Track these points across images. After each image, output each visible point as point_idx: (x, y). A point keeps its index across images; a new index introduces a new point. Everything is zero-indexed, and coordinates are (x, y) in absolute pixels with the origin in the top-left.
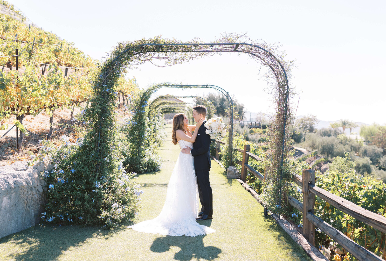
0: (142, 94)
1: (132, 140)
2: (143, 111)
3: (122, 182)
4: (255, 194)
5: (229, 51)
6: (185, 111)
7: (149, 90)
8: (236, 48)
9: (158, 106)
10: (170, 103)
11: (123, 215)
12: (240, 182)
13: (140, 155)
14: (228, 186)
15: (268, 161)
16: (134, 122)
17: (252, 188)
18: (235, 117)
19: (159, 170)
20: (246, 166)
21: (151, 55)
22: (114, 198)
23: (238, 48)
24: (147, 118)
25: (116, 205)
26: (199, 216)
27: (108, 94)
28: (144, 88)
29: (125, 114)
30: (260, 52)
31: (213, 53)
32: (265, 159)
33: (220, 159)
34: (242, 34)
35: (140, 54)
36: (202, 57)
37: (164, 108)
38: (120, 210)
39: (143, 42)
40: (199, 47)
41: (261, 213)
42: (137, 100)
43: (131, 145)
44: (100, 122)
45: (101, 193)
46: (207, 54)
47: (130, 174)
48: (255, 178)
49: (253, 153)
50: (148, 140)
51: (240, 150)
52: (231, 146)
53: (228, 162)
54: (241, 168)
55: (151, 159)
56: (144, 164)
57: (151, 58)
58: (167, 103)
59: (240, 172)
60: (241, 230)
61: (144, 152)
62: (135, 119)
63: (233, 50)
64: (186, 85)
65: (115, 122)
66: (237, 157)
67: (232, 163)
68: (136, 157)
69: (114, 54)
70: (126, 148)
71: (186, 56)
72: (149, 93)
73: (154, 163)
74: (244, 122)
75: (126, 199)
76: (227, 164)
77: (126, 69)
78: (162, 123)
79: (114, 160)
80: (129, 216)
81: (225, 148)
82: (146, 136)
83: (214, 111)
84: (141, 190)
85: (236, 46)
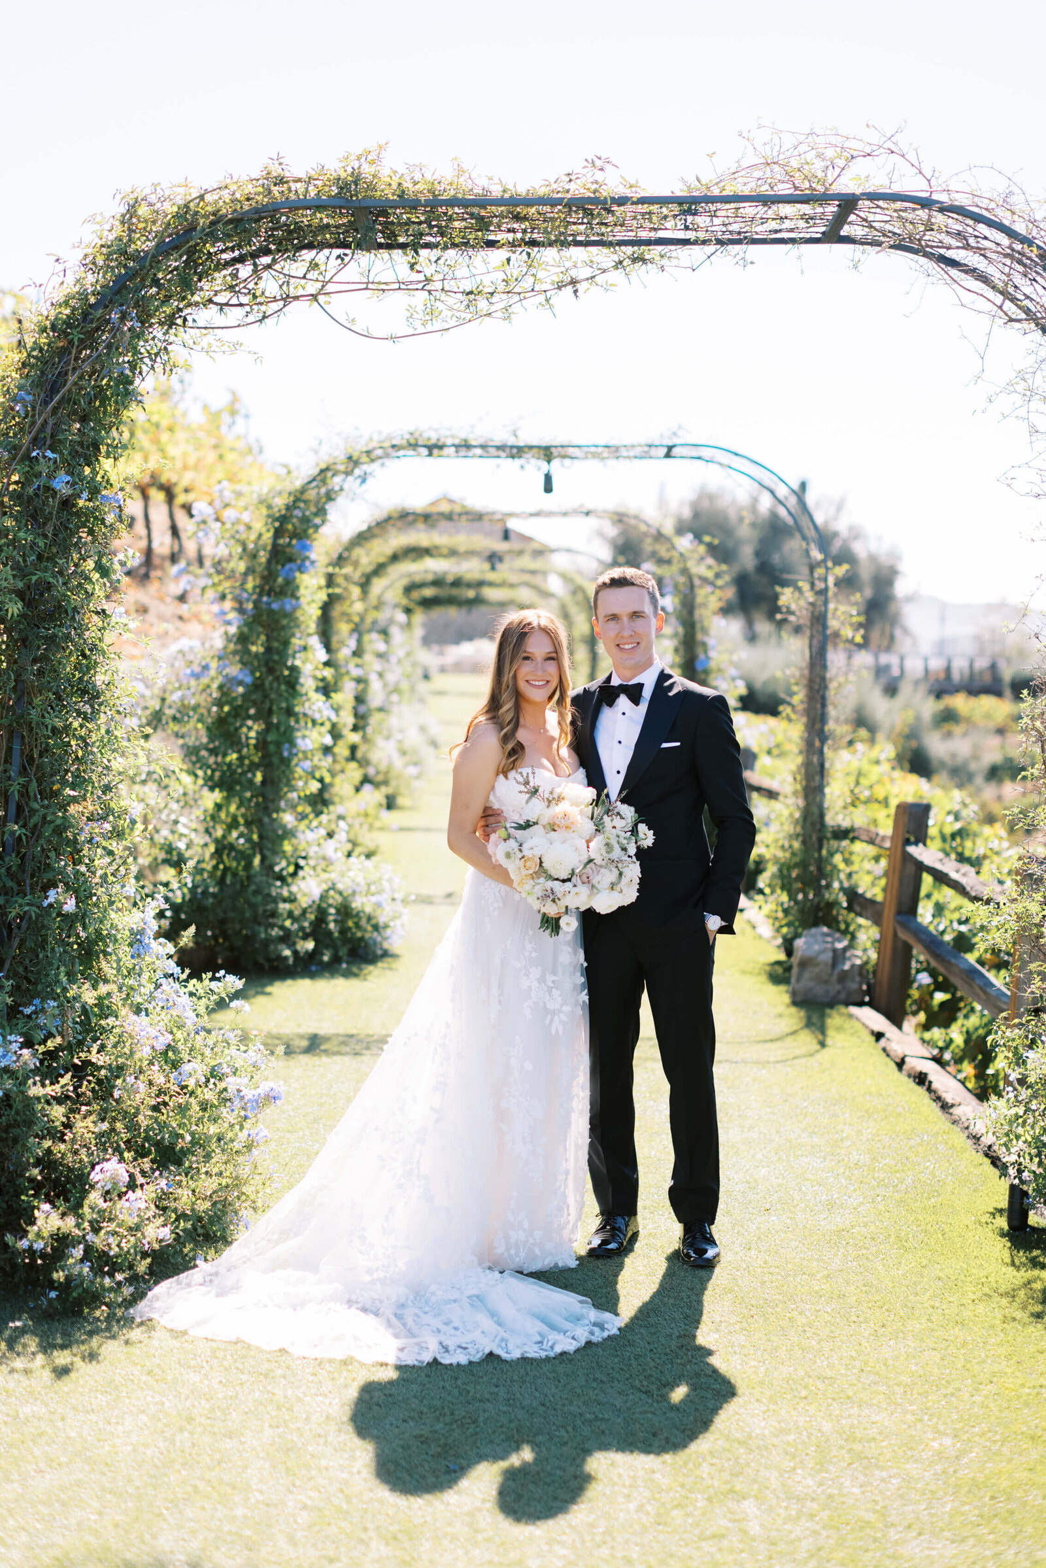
0: (280, 502)
1: (221, 777)
2: (288, 604)
3: (152, 1031)
4: (958, 1100)
5: (792, 241)
6: (545, 594)
7: (323, 472)
8: (840, 219)
9: (379, 570)
10: (453, 553)
11: (158, 1233)
12: (867, 1027)
13: (271, 867)
14: (798, 1052)
15: (1034, 908)
16: (234, 670)
17: (938, 1060)
18: (837, 635)
19: (386, 954)
20: (906, 927)
21: (322, 268)
22: (105, 1126)
23: (851, 224)
24: (315, 642)
25: (112, 1170)
27: (67, 504)
28: (293, 466)
29: (181, 618)
30: (986, 243)
32: (1015, 896)
34: (875, 138)
35: (255, 265)
36: (633, 275)
37: (417, 579)
38: (140, 1201)
39: (270, 192)
40: (610, 219)
41: (993, 1214)
42: (253, 536)
43: (218, 807)
44: (18, 676)
45: (29, 1102)
46: (664, 262)
47: (207, 982)
48: (961, 999)
49: (947, 855)
50: (317, 775)
51: (868, 831)
52: (815, 810)
53: (796, 908)
54: (879, 944)
55: (340, 886)
56: (295, 920)
57: (323, 286)
58: (434, 552)
59: (870, 967)
60: (866, 1322)
61: (295, 850)
62: (239, 647)
63: (823, 233)
64: (544, 444)
65: (110, 672)
66: (855, 877)
67: (821, 914)
68: (249, 878)
69: (101, 263)
70: (184, 825)
71: (534, 271)
72: (323, 490)
73: (354, 912)
74: (902, 659)
75: (181, 1132)
76: (791, 918)
77: (171, 354)
78: (409, 669)
79: (105, 899)
80: (194, 1235)
81: (783, 819)
82: (304, 752)
83: (720, 599)
84: (271, 1084)
85: (836, 209)
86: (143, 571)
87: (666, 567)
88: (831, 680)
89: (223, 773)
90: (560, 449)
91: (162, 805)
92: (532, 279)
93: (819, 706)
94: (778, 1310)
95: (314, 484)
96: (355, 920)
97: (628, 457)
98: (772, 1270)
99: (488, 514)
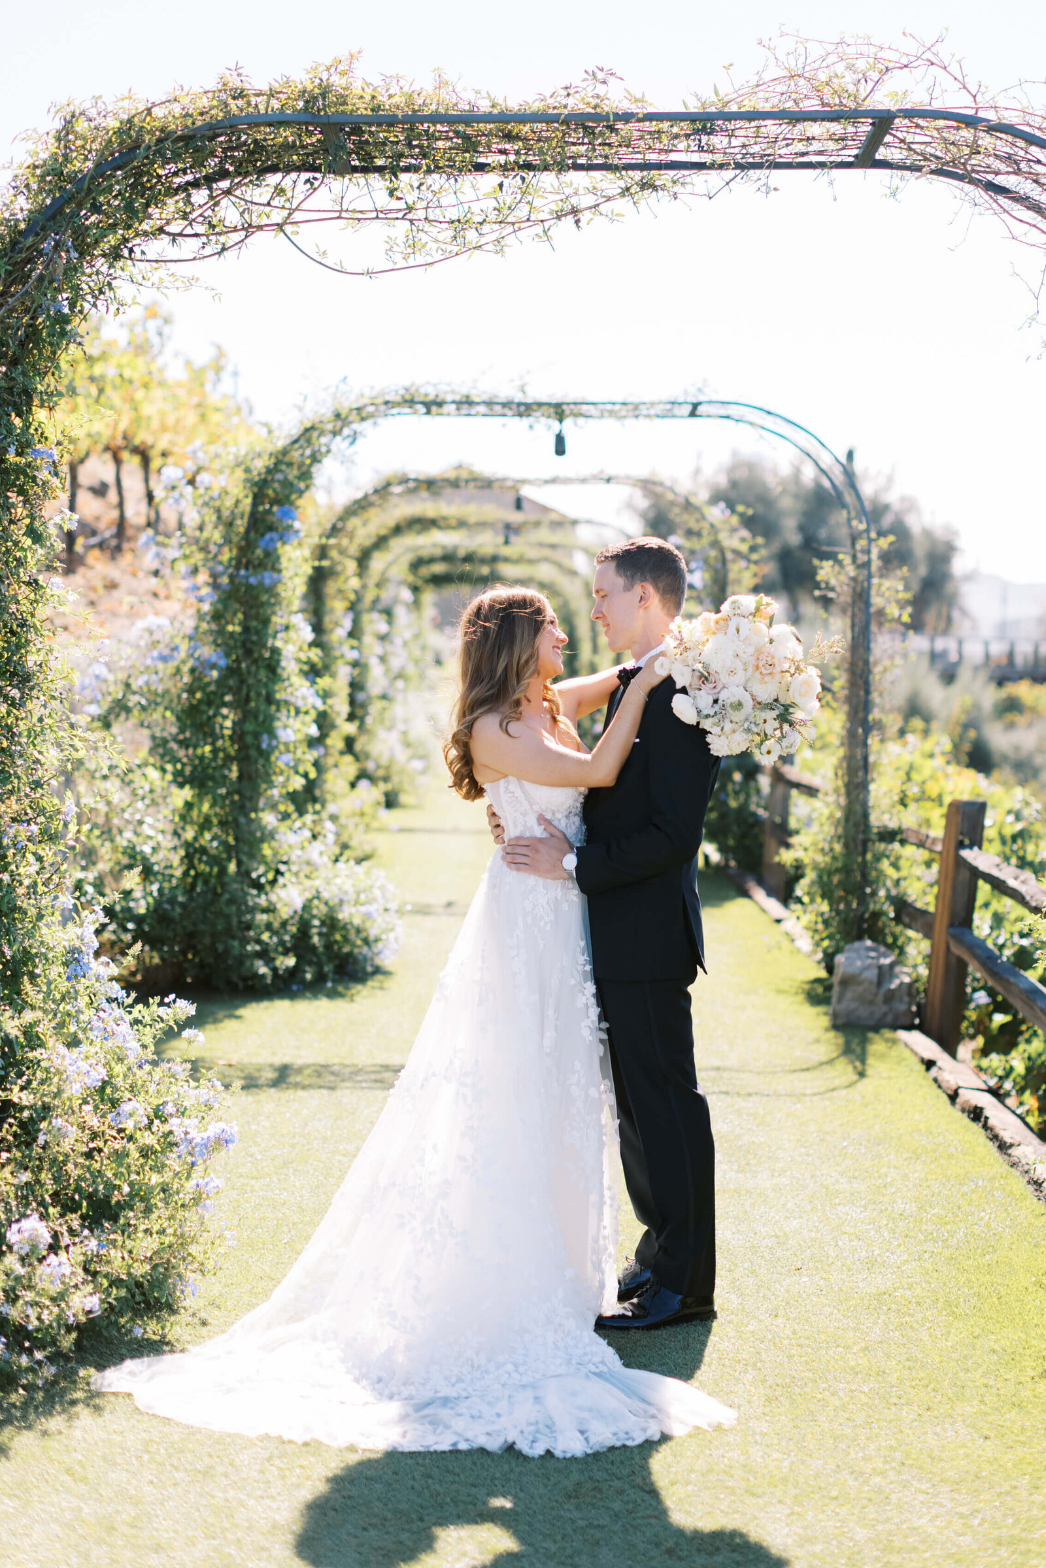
0: (260, 465)
1: (193, 773)
2: (268, 577)
3: (84, 1066)
4: (1017, 1139)
5: (822, 165)
7: (308, 432)
8: (875, 141)
9: (381, 542)
10: (462, 524)
11: (86, 1302)
12: (916, 1054)
13: (248, 873)
14: (837, 1082)
16: (207, 652)
17: (995, 1092)
18: (881, 613)
19: (377, 971)
20: (960, 941)
21: (289, 194)
22: (26, 1177)
23: (887, 145)
24: (300, 621)
26: (623, 1297)
28: (274, 425)
30: (1039, 169)
31: (714, 178)
33: (785, 894)
34: (912, 48)
35: (212, 190)
36: (642, 205)
37: (425, 553)
38: (63, 1266)
39: (227, 105)
40: (614, 139)
42: (229, 502)
43: (189, 806)
46: (677, 188)
47: (154, 1008)
48: (1023, 1021)
49: (1007, 859)
50: (301, 770)
51: (917, 833)
52: (858, 808)
53: (837, 919)
54: (930, 960)
55: (325, 895)
56: (274, 932)
57: (290, 214)
58: (442, 523)
59: (921, 986)
60: (908, 1404)
61: (275, 854)
62: (214, 627)
63: (856, 156)
64: (554, 401)
65: (43, 652)
66: (903, 884)
67: (865, 926)
68: (223, 885)
69: (35, 187)
70: (151, 826)
71: (530, 198)
72: (308, 452)
73: (341, 924)
74: (960, 643)
75: (117, 1182)
76: (832, 930)
77: (118, 292)
78: (417, 652)
79: (32, 912)
80: (131, 1303)
81: (824, 819)
82: (286, 744)
83: (755, 575)
84: (222, 1125)
85: (870, 128)
86: (114, 543)
87: (695, 539)
88: (876, 663)
89: (195, 767)
90: (572, 407)
91: (127, 802)
92: (527, 208)
93: (862, 693)
94: (807, 1390)
95: (297, 446)
96: (343, 932)
97: (648, 416)
98: (801, 1341)
99: (497, 480)
